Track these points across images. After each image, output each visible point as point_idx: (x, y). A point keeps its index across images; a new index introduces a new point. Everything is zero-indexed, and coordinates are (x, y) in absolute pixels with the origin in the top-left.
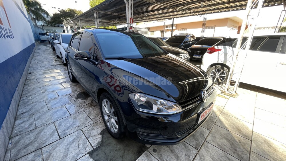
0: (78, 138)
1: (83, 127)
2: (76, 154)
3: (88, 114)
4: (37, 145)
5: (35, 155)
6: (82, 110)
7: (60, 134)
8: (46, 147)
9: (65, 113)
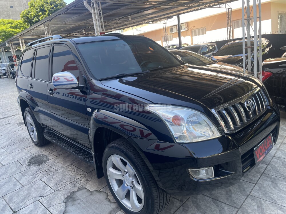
0: (36, 209)
1: (41, 198)
3: (46, 182)
6: (38, 178)
7: (12, 208)
9: (15, 185)
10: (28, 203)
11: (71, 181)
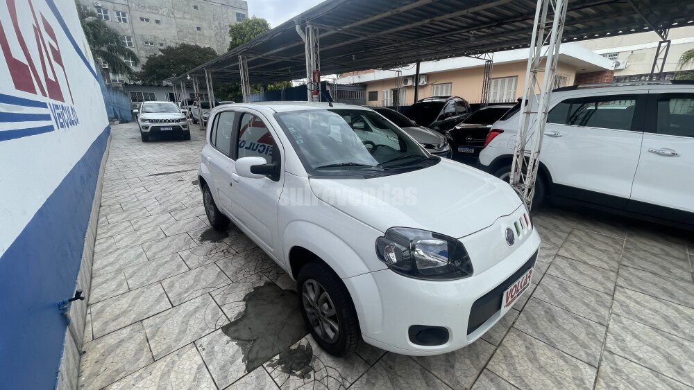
0: (204, 306)
1: (213, 289)
2: (201, 329)
3: (221, 267)
4: (134, 316)
5: (132, 330)
7: (172, 300)
8: (150, 318)
9: (179, 267)
10: (194, 295)
11: (256, 272)
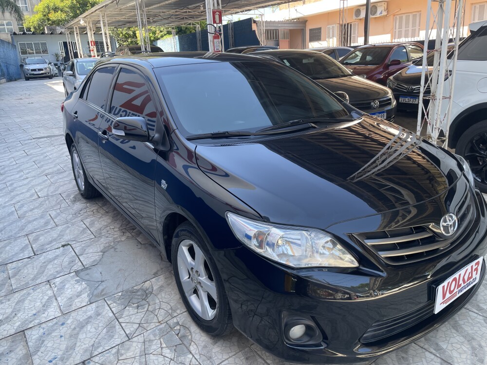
0: (63, 255)
1: (75, 242)
2: (57, 272)
3: (88, 225)
6: (80, 219)
7: (35, 250)
8: (14, 263)
9: (47, 223)
10: (55, 247)
11: (121, 228)
